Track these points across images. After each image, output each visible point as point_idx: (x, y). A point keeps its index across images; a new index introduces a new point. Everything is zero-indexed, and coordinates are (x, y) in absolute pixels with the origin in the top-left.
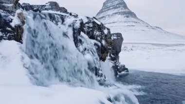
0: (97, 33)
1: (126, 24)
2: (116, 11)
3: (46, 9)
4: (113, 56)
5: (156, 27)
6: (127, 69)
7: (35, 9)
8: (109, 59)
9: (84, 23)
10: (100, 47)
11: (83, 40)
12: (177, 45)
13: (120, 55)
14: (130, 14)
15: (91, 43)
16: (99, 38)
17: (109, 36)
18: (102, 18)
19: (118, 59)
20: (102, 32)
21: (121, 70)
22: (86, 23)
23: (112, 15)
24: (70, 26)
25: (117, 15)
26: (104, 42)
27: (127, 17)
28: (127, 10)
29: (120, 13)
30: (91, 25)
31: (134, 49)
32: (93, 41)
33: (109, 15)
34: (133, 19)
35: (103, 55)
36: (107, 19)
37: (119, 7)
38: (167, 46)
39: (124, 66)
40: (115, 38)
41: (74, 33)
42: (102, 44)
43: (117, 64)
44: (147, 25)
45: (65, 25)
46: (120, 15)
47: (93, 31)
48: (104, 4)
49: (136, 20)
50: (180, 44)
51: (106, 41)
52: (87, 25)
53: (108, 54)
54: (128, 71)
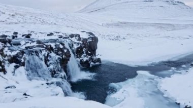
0: (60, 53)
4: (90, 52)
8: (84, 56)
9: (54, 48)
10: (62, 59)
11: (50, 59)
16: (61, 55)
20: (63, 52)
26: (64, 56)
31: (127, 37)
40: (91, 40)
42: (62, 57)
43: (93, 58)
45: (42, 54)
47: (58, 52)
53: (85, 52)
54: (101, 62)
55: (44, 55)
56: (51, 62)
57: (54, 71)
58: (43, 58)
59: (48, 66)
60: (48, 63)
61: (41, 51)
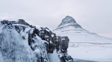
0: (47, 36)
1: (76, 31)
2: (69, 24)
3: (15, 23)
4: (63, 50)
5: (93, 33)
6: (72, 58)
7: (9, 23)
8: (60, 52)
9: (39, 31)
10: (48, 45)
11: (35, 40)
12: (106, 44)
13: (68, 49)
14: (78, 26)
15: (42, 42)
16: (48, 40)
17: (55, 38)
18: (62, 28)
19: (67, 52)
20: (50, 36)
21: (68, 59)
22: (40, 31)
23: (67, 26)
24: (27, 32)
25: (70, 26)
26: (51, 42)
27: (76, 27)
28: (76, 24)
29: (72, 25)
30: (43, 32)
31: (79, 46)
32: (44, 41)
33: (65, 27)
34: (80, 29)
35: (51, 49)
36: (64, 28)
37: (71, 22)
38: (100, 44)
39: (70, 57)
40: (64, 39)
41: (29, 37)
42: (49, 43)
43: (66, 55)
44: (88, 32)
45: (24, 32)
46: (72, 27)
47: (44, 35)
48: (63, 20)
49: (81, 29)
50: (108, 43)
51: (53, 41)
52: (41, 32)
53: (60, 49)
54: (73, 60)
55: (28, 32)
56: (36, 44)
57: (42, 58)
58: (27, 36)
59: (33, 49)
60: (33, 45)
61: (24, 29)
